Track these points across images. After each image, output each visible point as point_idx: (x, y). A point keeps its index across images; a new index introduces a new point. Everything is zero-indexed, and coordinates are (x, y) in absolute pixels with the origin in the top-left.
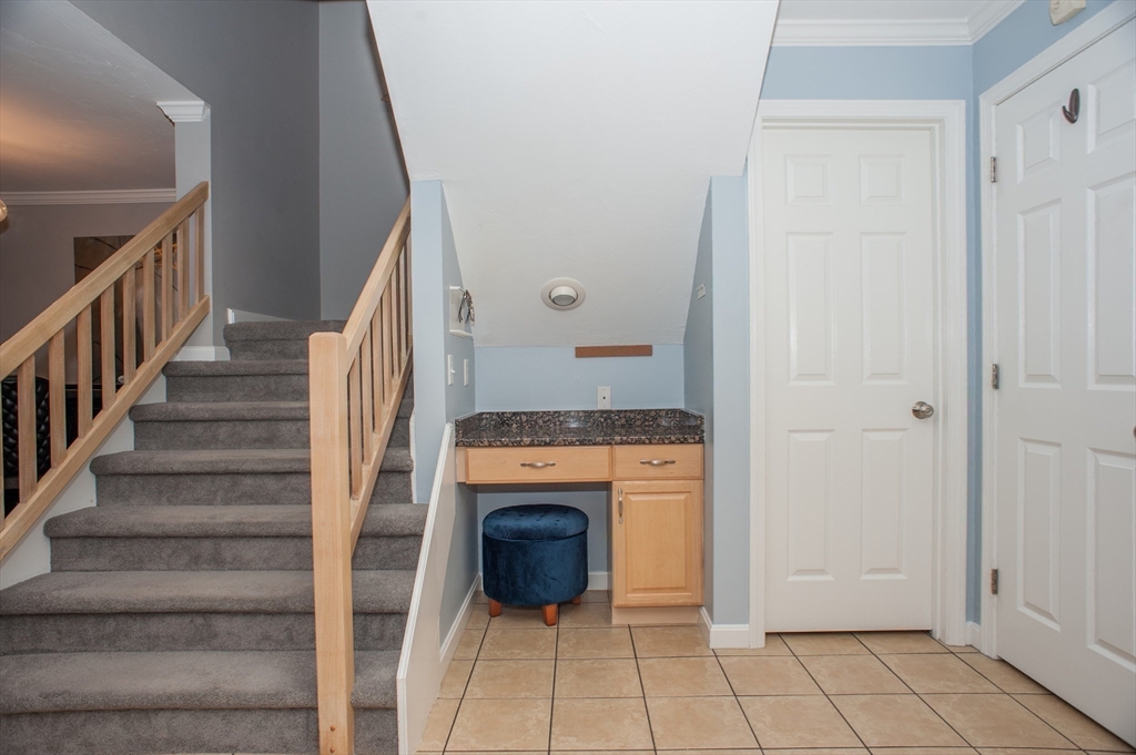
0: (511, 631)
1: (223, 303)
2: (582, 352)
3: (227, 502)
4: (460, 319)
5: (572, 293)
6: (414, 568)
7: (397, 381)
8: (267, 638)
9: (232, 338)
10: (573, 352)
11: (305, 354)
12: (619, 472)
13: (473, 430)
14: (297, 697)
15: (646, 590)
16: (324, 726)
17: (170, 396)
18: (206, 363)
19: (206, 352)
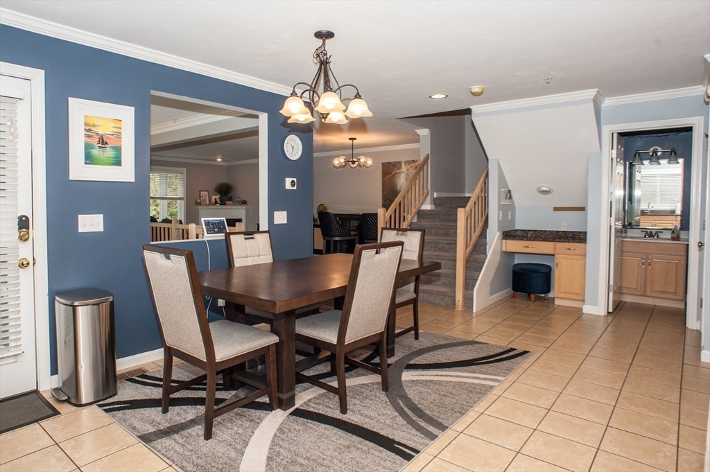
0: (521, 299)
1: (433, 190)
2: (556, 209)
3: (435, 251)
4: (506, 198)
5: (548, 190)
6: (480, 271)
7: (481, 224)
8: (444, 283)
9: (435, 201)
10: (553, 209)
11: (457, 212)
12: (557, 251)
13: (508, 235)
14: (452, 294)
15: (565, 293)
16: (457, 300)
17: (418, 220)
18: (428, 210)
19: (427, 207)
